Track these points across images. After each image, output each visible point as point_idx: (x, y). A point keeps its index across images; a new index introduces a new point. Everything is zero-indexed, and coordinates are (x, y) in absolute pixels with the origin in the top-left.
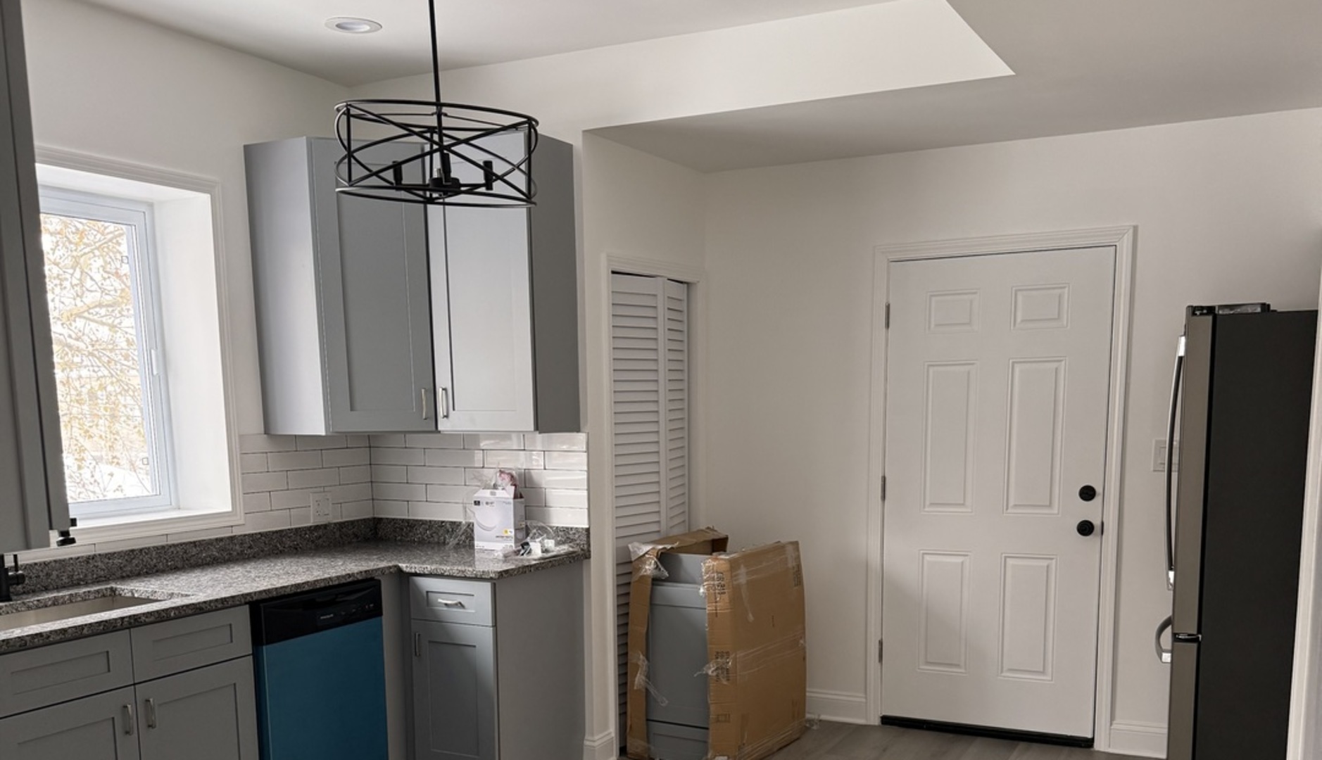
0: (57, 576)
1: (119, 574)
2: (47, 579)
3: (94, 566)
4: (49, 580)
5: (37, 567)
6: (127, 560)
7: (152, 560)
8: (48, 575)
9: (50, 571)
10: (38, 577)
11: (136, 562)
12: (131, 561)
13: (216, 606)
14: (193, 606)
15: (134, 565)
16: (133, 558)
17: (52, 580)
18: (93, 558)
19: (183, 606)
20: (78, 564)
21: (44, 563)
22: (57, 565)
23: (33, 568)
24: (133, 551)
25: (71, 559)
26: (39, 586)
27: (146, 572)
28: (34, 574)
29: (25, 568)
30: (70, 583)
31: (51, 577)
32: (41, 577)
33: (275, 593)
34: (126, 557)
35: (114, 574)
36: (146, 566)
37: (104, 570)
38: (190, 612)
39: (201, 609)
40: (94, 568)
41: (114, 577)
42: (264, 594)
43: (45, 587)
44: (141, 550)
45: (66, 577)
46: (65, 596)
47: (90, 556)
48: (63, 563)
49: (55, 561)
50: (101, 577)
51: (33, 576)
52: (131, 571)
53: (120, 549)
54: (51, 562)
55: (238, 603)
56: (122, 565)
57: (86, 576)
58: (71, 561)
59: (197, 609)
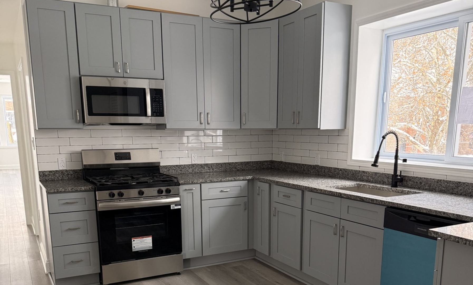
0: (424, 184)
1: (451, 191)
2: (420, 184)
3: (440, 184)
4: (421, 185)
5: (417, 179)
6: (456, 186)
7: (469, 190)
8: (421, 183)
9: (422, 182)
10: (417, 183)
11: (461, 188)
12: (458, 187)
13: (369, 201)
14: (360, 198)
15: (459, 189)
16: (460, 186)
17: (422, 185)
18: (440, 181)
19: (356, 196)
20: (433, 182)
21: (420, 178)
22: (425, 180)
23: (416, 179)
24: (460, 182)
25: (431, 179)
26: (417, 186)
27: (465, 195)
28: (415, 181)
29: (413, 178)
30: (429, 189)
31: (422, 184)
32: (418, 183)
33: (396, 205)
34: (456, 185)
35: (449, 191)
36: (465, 191)
37: (444, 188)
38: (359, 200)
39: (363, 200)
40: (440, 186)
41: (449, 192)
42: (391, 204)
43: (419, 187)
44: (464, 183)
45: (428, 186)
46: (406, 190)
47: (439, 180)
48: (427, 180)
49: (424, 178)
50: (442, 190)
51: (415, 182)
52: (457, 192)
53: (453, 180)
54: (422, 178)
55: (378, 203)
56: (453, 188)
57: (436, 188)
58: (431, 180)
59: (362, 199)
